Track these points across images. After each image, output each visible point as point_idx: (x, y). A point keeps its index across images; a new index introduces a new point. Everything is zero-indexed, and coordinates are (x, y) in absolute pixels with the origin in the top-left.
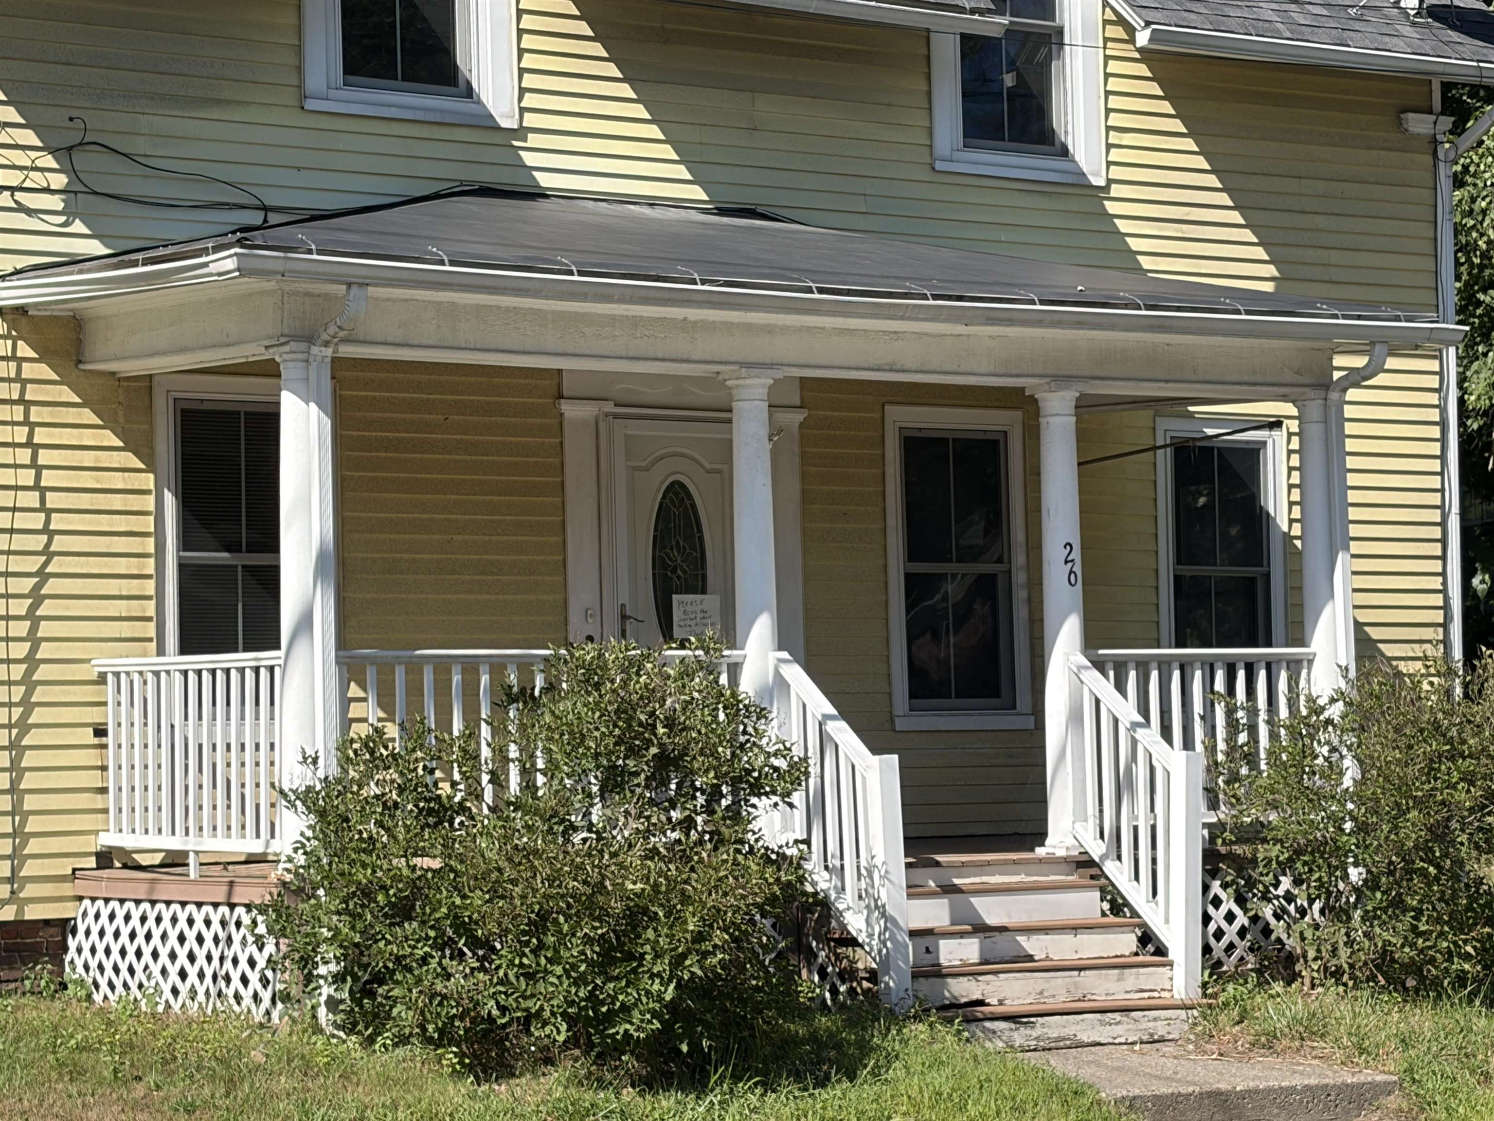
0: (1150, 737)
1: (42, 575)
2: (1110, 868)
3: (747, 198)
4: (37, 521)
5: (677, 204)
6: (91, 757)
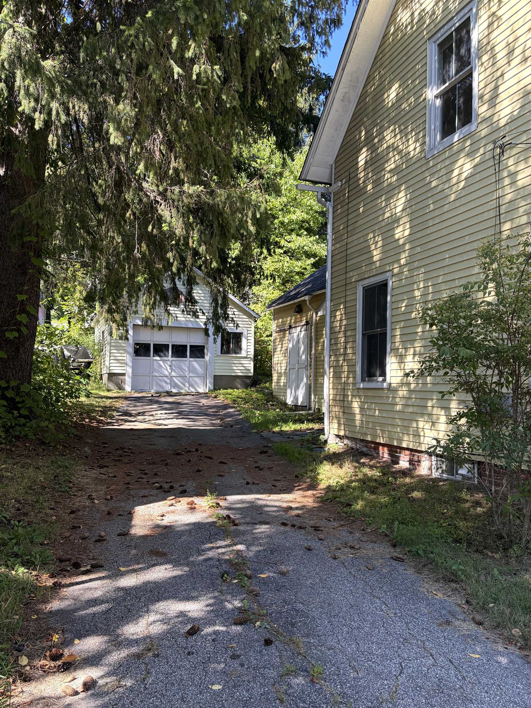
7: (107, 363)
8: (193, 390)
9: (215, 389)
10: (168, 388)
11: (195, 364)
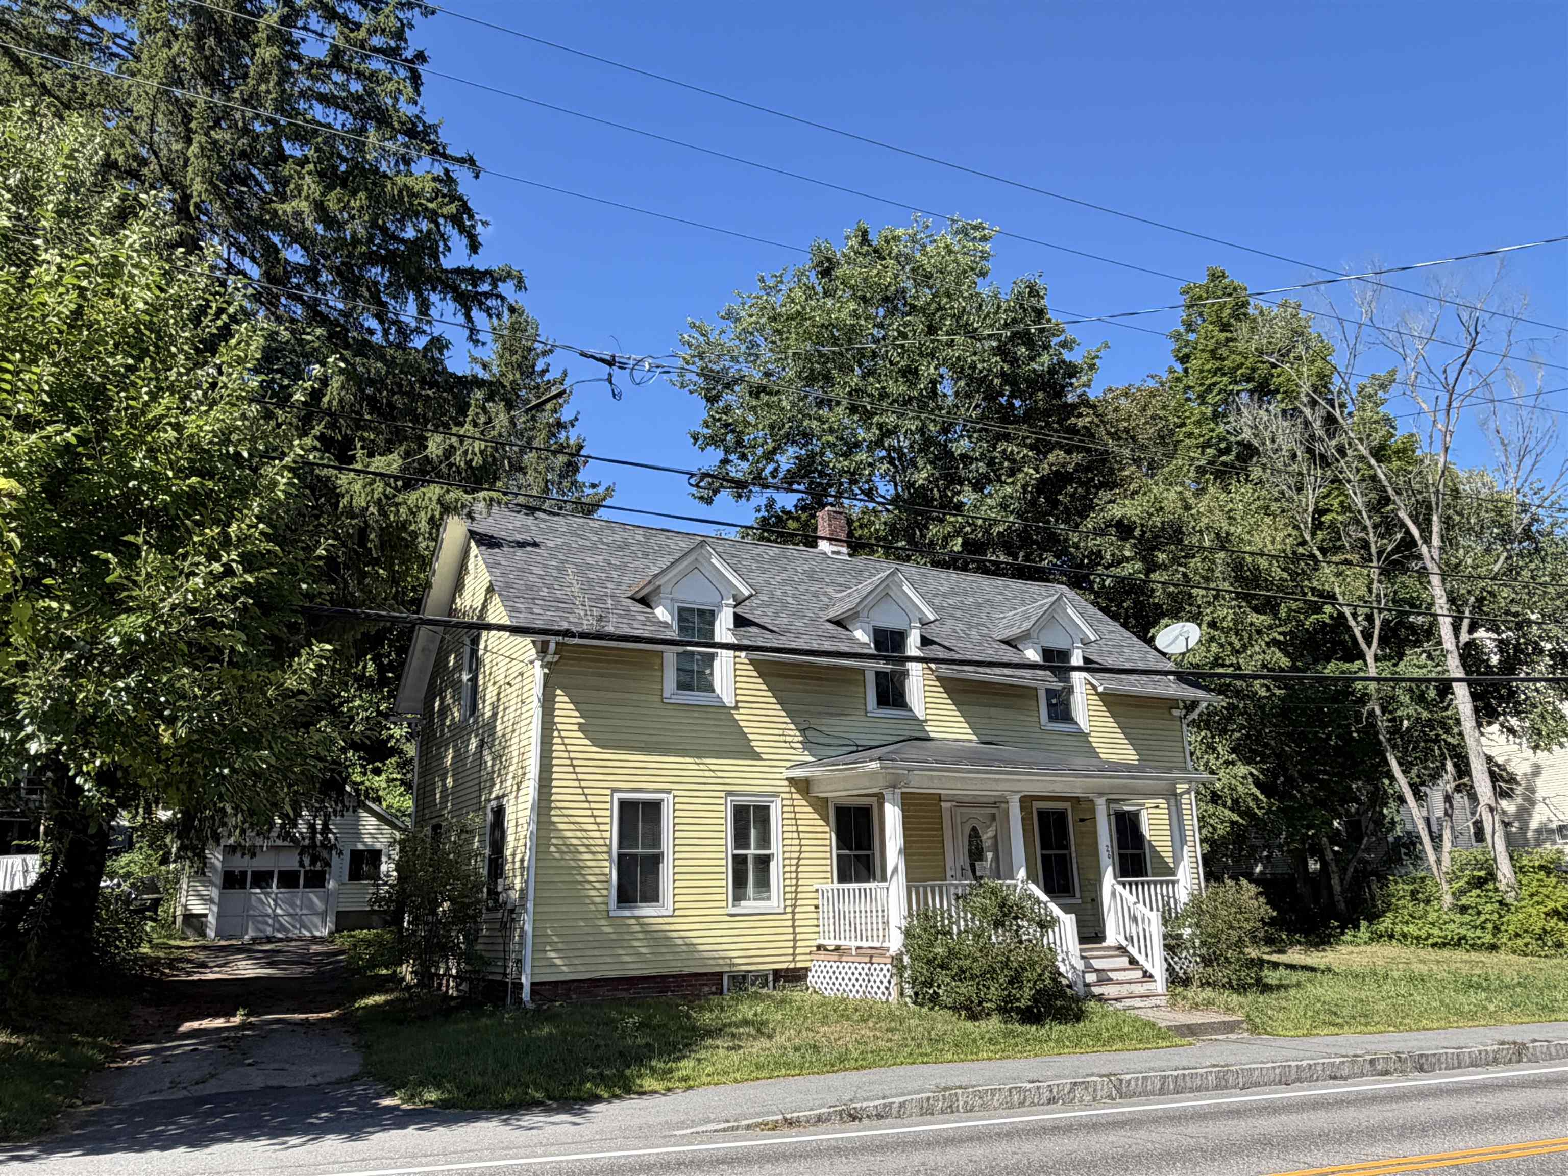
0: (1140, 906)
1: (799, 859)
2: (1130, 949)
3: (989, 739)
4: (797, 842)
5: (970, 741)
6: (814, 915)
7: (183, 900)
8: (307, 934)
9: (337, 931)
10: (269, 931)
11: (312, 896)
